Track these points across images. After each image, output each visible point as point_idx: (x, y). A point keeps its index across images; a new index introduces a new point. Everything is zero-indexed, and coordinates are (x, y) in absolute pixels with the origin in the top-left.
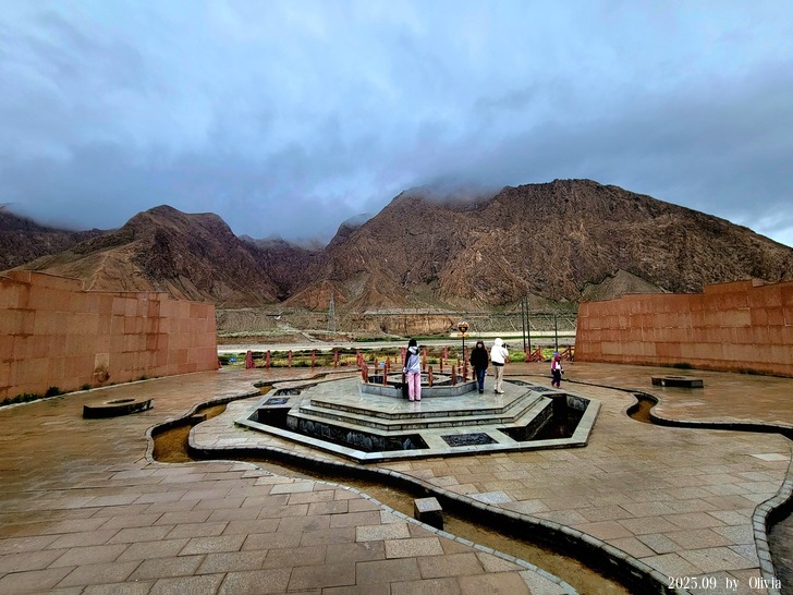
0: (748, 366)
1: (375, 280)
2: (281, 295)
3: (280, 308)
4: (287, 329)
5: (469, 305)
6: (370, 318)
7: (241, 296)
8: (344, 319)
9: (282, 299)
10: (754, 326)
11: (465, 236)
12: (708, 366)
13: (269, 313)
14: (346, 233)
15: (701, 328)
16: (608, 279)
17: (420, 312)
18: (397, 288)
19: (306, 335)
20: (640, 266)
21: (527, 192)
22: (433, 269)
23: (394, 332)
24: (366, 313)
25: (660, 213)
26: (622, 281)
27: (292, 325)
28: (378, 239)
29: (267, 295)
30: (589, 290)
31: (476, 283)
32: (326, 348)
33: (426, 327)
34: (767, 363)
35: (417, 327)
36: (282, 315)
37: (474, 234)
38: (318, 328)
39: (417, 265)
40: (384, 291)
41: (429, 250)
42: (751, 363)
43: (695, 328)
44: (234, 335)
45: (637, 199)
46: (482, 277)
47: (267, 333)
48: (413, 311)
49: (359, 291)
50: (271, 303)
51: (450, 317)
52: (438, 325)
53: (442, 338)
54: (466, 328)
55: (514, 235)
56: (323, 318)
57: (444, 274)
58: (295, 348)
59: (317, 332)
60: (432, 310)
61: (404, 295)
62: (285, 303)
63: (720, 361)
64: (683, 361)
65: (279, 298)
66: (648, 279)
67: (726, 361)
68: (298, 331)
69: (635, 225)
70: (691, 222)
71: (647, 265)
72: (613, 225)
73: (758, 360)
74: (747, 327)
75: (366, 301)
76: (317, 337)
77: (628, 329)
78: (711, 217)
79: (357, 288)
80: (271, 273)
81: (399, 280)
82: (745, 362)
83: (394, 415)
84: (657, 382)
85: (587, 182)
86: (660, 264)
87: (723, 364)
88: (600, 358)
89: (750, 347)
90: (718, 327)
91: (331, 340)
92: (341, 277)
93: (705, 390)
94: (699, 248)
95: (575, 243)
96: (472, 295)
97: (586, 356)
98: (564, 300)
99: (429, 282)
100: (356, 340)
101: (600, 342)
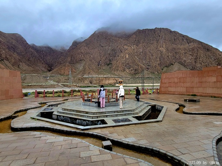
0: (214, 95)
1: (87, 64)
2: (49, 69)
3: (49, 74)
4: (52, 82)
5: (123, 74)
6: (86, 78)
7: (32, 69)
8: (75, 79)
9: (50, 71)
10: (217, 81)
11: (122, 48)
12: (202, 95)
13: (44, 76)
14: (76, 44)
15: (201, 82)
16: (172, 65)
17: (105, 76)
18: (96, 67)
19: (60, 85)
20: (183, 61)
21: (145, 32)
22: (110, 60)
23: (95, 84)
24: (84, 76)
25: (190, 42)
26: (176, 66)
27: (54, 81)
28: (88, 48)
29: (43, 69)
30: (165, 69)
31: (126, 66)
32: (68, 90)
33: (107, 82)
34: (220, 94)
35: (103, 82)
36: (50, 77)
37: (125, 47)
38: (65, 82)
39: (104, 58)
40: (91, 68)
41: (108, 52)
42: (215, 94)
43: (199, 82)
44: (30, 85)
45: (183, 37)
46: (128, 64)
47: (44, 84)
48: (102, 76)
49: (81, 68)
50: (45, 72)
51: (116, 78)
52: (111, 81)
53: (113, 86)
54: (122, 82)
55: (140, 48)
56: (67, 78)
57: (114, 62)
58: (56, 90)
59: (64, 84)
60: (109, 76)
61: (99, 70)
62: (51, 72)
63: (206, 93)
64: (194, 94)
65: (48, 70)
66: (185, 66)
67: (208, 93)
68: (57, 83)
69: (182, 47)
70: (200, 46)
71: (185, 61)
72: (174, 46)
73: (217, 93)
74: (215, 82)
75: (84, 72)
76: (64, 86)
77: (177, 83)
78: (207, 45)
79: (80, 67)
80: (45, 60)
81: (97, 64)
82: (213, 94)
83: (95, 113)
84: (185, 100)
85: (167, 29)
86: (189, 61)
87: (206, 94)
88: (167, 93)
89: (215, 88)
90: (206, 82)
91: (70, 87)
92: (74, 62)
93: (200, 103)
94: (202, 55)
95: (161, 52)
96: (124, 70)
97: (163, 92)
98: (156, 73)
99: (108, 65)
100: (80, 87)
101: (168, 87)
